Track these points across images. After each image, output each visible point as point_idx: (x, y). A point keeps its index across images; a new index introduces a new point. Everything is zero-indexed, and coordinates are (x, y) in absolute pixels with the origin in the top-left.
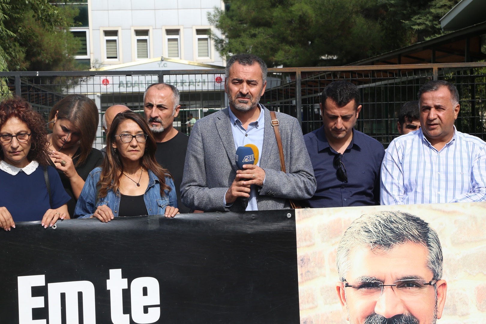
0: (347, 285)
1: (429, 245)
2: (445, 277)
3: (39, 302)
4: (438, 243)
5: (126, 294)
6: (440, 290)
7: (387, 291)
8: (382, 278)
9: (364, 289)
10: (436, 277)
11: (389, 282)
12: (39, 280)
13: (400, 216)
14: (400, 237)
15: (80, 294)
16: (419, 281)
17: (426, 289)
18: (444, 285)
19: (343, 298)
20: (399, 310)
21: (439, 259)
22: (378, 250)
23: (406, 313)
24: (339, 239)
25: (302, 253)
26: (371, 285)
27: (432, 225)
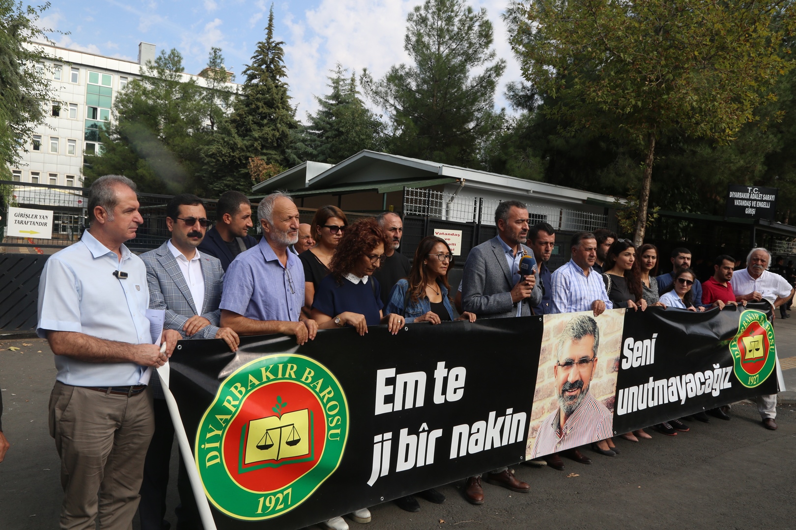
0: (559, 365)
1: (595, 337)
2: (597, 356)
3: (389, 390)
4: (599, 335)
5: (446, 380)
6: (595, 364)
7: (575, 366)
8: (574, 359)
9: (566, 367)
10: (594, 356)
11: (576, 361)
12: (391, 372)
13: (587, 319)
14: (585, 332)
15: (417, 382)
16: (587, 359)
17: (589, 364)
18: (596, 360)
19: (556, 373)
20: (577, 378)
21: (597, 344)
22: (576, 341)
23: (580, 379)
24: (560, 335)
25: (544, 344)
26: (569, 364)
27: (598, 325)
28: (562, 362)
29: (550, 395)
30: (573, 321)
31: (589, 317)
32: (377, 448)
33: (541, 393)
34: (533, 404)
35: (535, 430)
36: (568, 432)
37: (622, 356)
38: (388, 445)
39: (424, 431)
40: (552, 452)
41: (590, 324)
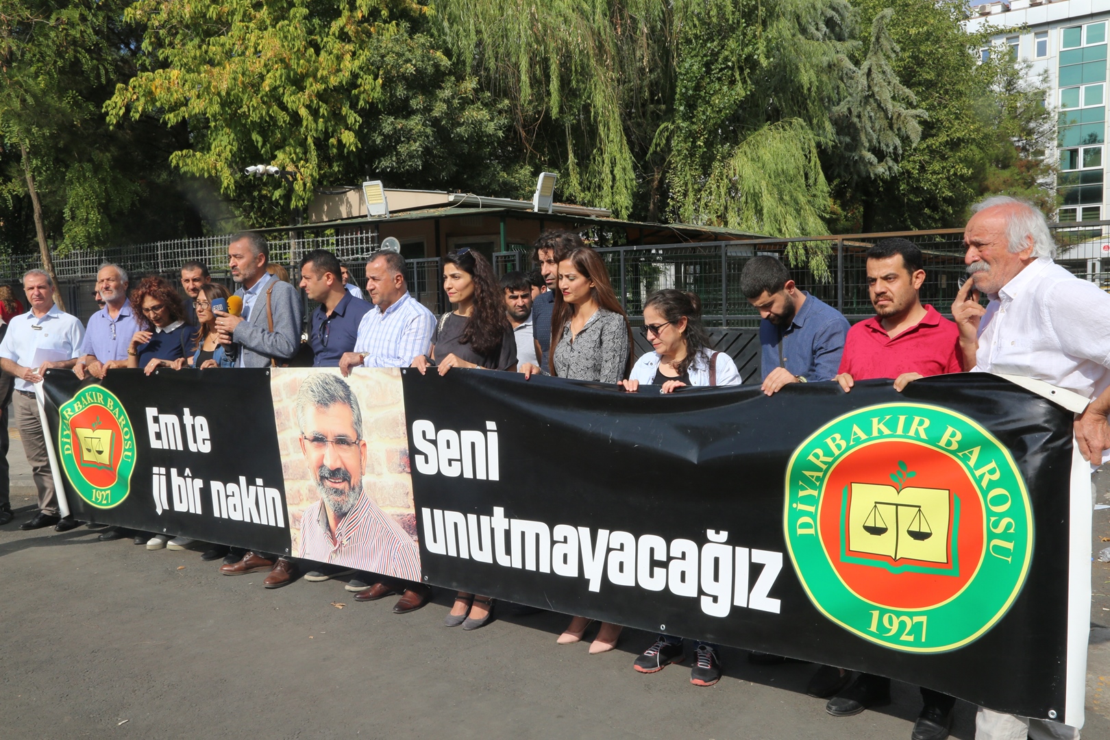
0: (305, 438)
1: (352, 407)
2: (365, 439)
3: (157, 428)
4: (358, 405)
6: (362, 449)
7: (329, 445)
8: (325, 435)
9: (315, 443)
10: (359, 437)
11: (330, 438)
12: (154, 411)
13: (332, 378)
14: (333, 398)
15: (173, 425)
16: (348, 439)
17: (353, 447)
18: (365, 445)
19: (305, 449)
20: (338, 465)
21: (359, 421)
22: (322, 409)
23: (343, 468)
24: (296, 397)
25: (276, 406)
26: (319, 440)
27: (352, 389)
28: (309, 434)
29: (303, 477)
30: (310, 380)
31: (334, 377)
32: (155, 478)
33: (291, 471)
34: (285, 483)
35: (297, 519)
36: (345, 542)
37: (413, 451)
38: (163, 478)
39: (188, 476)
40: (325, 561)
41: (339, 387)
